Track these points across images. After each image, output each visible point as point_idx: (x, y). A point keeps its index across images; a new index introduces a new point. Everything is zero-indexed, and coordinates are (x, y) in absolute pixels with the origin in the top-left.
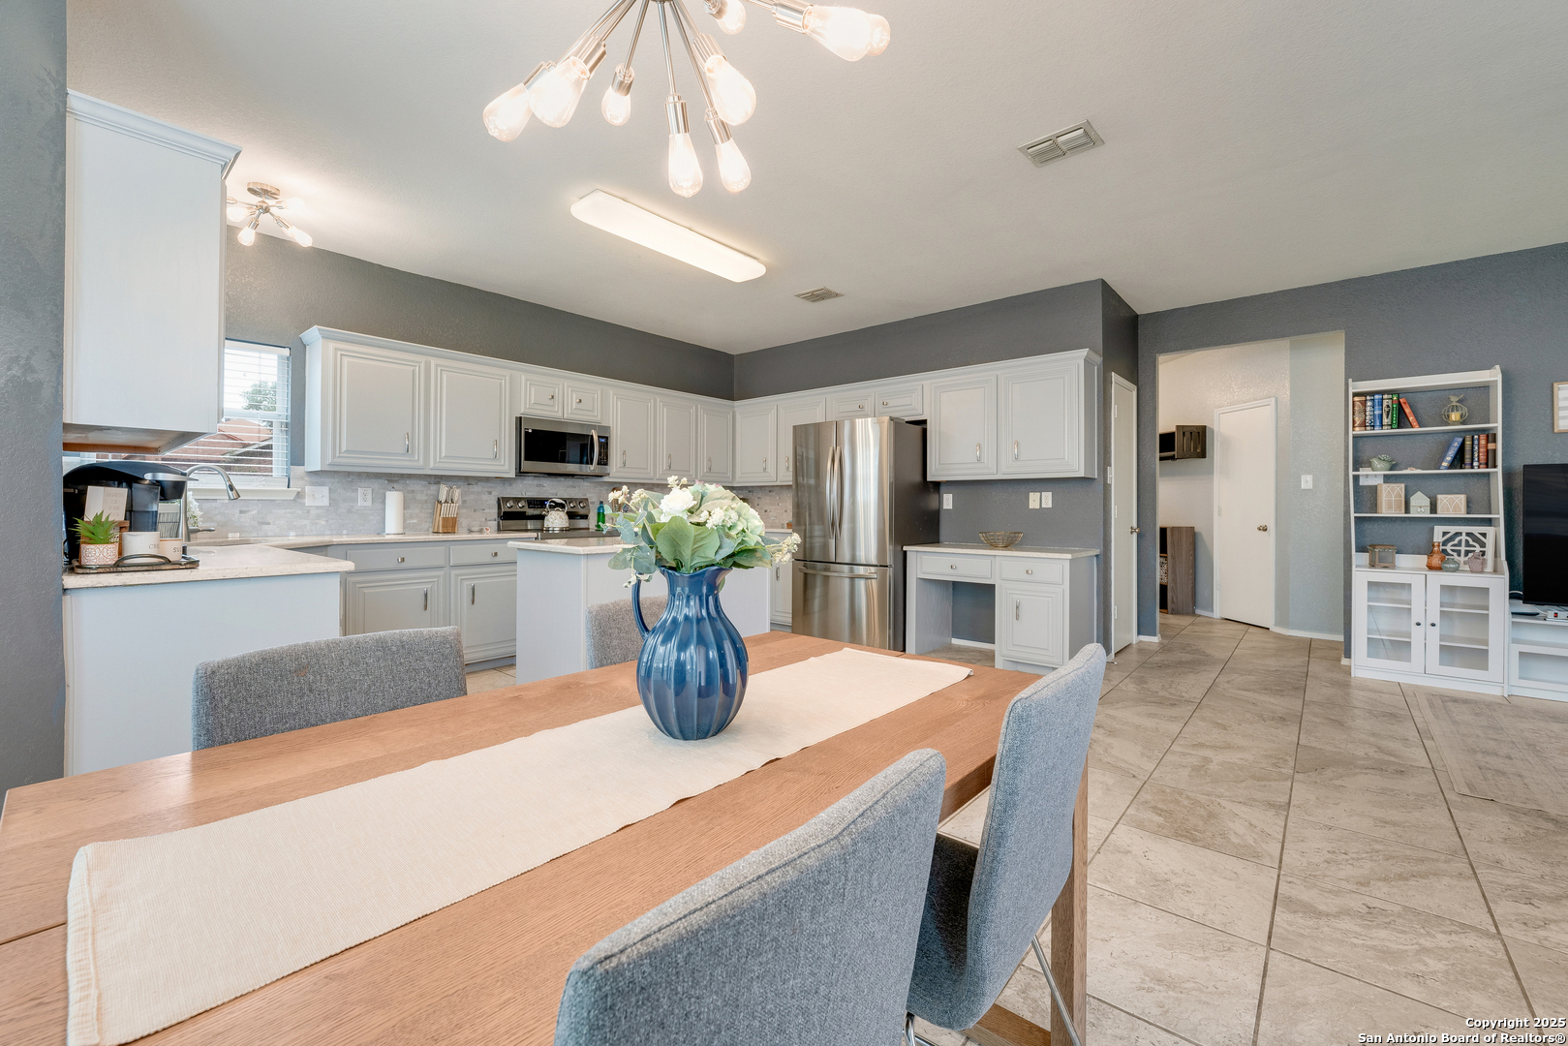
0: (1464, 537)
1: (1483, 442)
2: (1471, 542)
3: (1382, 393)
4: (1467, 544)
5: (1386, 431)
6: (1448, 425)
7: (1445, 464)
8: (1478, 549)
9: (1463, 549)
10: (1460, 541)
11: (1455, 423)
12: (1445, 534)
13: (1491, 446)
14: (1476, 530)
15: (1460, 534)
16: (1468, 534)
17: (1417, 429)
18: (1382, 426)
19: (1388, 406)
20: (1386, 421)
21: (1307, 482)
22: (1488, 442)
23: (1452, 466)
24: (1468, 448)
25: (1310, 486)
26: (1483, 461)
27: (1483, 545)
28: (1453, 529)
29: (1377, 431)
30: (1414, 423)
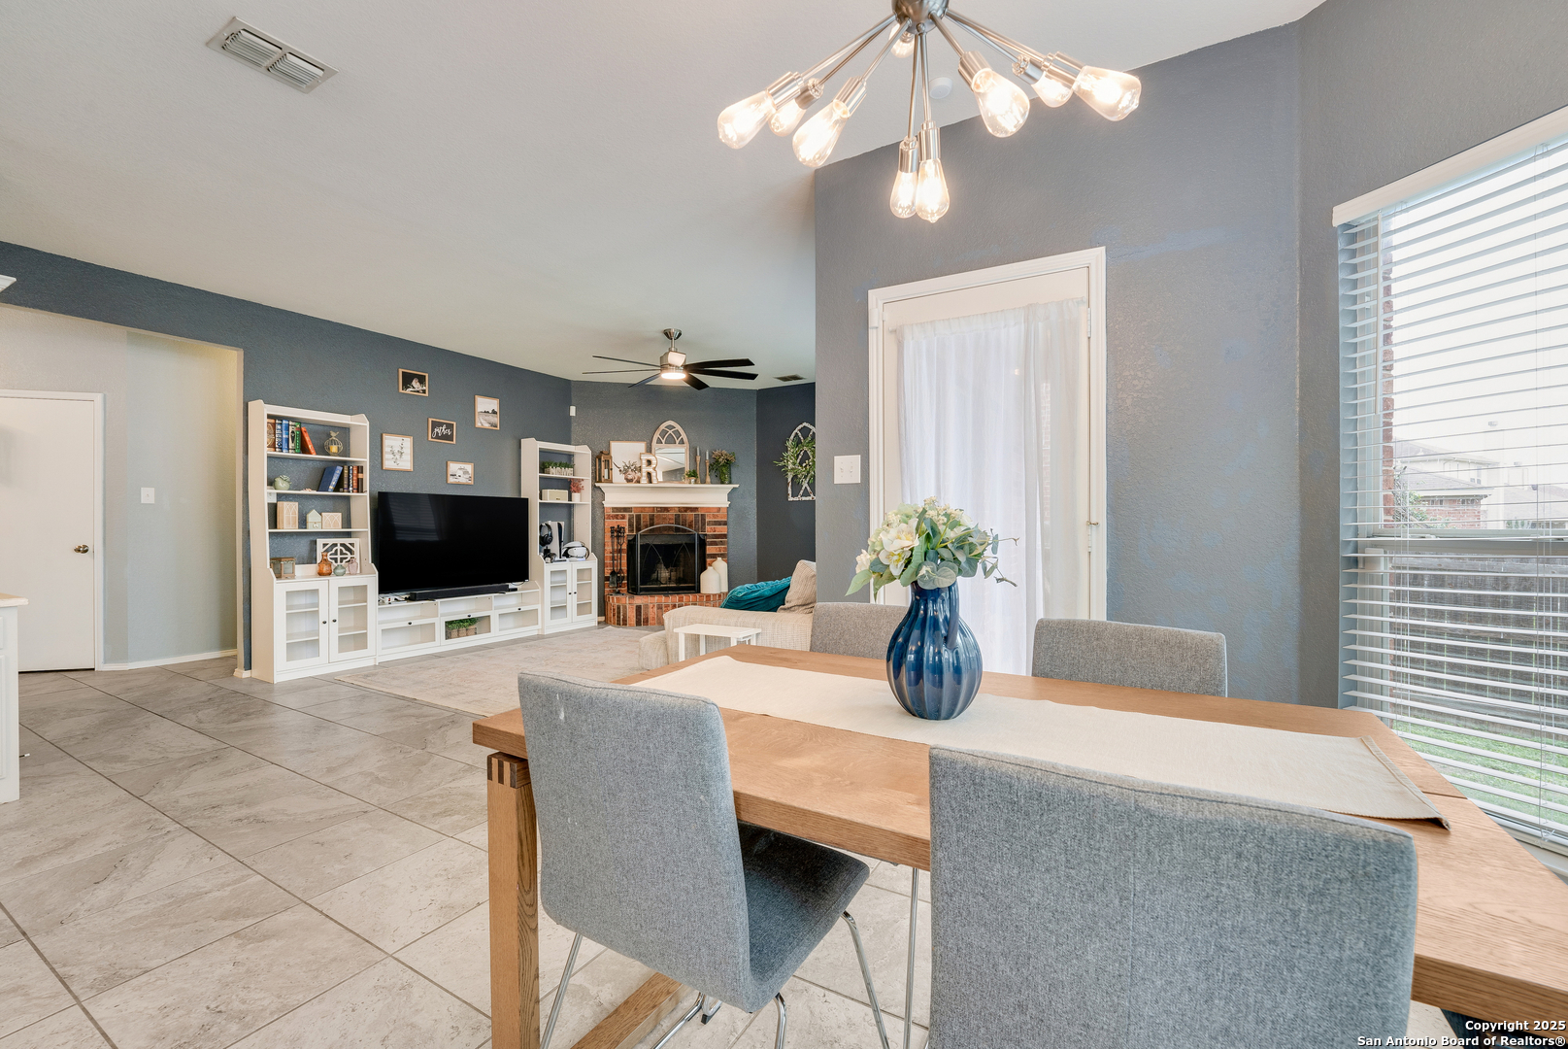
0: (339, 547)
1: (355, 472)
2: (344, 551)
3: (288, 419)
4: (342, 553)
5: (291, 454)
6: (329, 455)
7: (331, 487)
8: (349, 556)
9: (339, 556)
10: (336, 550)
11: (334, 454)
12: (325, 545)
13: (360, 476)
14: (347, 541)
15: (336, 545)
16: (342, 545)
17: (314, 456)
18: (288, 449)
19: (293, 432)
20: (291, 445)
21: (148, 495)
22: (358, 472)
23: (337, 489)
24: (346, 476)
25: (152, 500)
26: (355, 487)
27: (351, 552)
28: (331, 541)
29: (285, 453)
30: (312, 451)
